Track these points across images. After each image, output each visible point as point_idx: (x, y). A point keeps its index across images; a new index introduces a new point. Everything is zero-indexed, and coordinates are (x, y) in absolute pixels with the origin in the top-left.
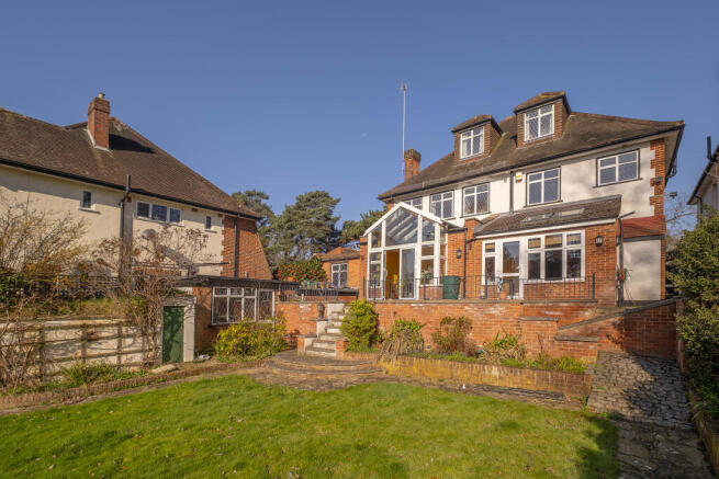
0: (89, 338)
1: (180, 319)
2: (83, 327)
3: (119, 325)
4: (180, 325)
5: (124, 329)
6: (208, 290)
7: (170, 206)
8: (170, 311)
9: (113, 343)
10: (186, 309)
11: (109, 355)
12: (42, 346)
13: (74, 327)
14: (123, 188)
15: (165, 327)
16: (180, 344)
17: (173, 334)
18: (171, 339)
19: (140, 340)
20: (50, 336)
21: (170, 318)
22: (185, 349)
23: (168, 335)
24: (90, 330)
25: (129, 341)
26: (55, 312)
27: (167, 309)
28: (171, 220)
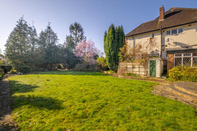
0: (134, 67)
1: (155, 64)
2: (133, 65)
3: (139, 65)
4: (155, 66)
5: (140, 66)
6: (172, 55)
7: (178, 28)
8: (152, 62)
9: (138, 69)
10: (157, 61)
11: (137, 72)
12: (127, 68)
13: (131, 65)
14: (160, 30)
15: (150, 66)
16: (155, 72)
17: (153, 68)
18: (152, 70)
19: (143, 69)
20: (128, 66)
21: (152, 64)
22: (156, 74)
23: (151, 69)
24: (134, 66)
25: (141, 69)
26: (128, 62)
27: (151, 61)
28: (179, 33)
